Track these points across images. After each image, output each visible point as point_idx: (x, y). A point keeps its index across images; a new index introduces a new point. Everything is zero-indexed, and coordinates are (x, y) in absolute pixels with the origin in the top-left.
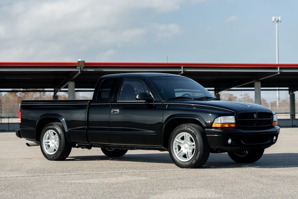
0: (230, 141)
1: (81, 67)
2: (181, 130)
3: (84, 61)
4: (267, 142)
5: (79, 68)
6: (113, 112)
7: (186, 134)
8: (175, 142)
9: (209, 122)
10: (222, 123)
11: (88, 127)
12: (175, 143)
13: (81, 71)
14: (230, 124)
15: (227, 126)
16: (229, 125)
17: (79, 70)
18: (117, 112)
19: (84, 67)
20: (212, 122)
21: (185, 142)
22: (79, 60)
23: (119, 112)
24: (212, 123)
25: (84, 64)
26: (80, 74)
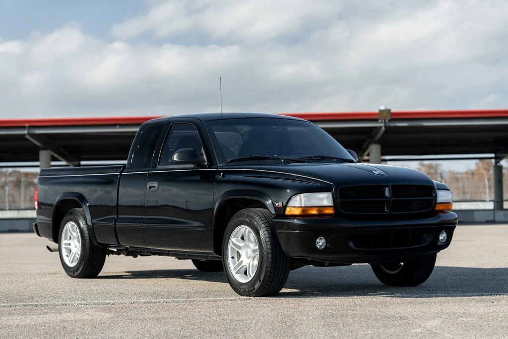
0: (321, 243)
1: (385, 120)
2: (239, 222)
3: (390, 110)
4: (420, 244)
5: (383, 121)
6: (150, 187)
7: (246, 229)
8: (230, 245)
9: (280, 204)
10: (303, 206)
11: (118, 217)
12: (232, 248)
13: (385, 127)
14: (321, 208)
15: (314, 212)
16: (319, 211)
17: (382, 125)
18: (154, 187)
19: (389, 118)
20: (284, 204)
21: (246, 244)
22: (382, 108)
23: (157, 187)
24: (285, 207)
25: (389, 115)
26: (385, 132)
